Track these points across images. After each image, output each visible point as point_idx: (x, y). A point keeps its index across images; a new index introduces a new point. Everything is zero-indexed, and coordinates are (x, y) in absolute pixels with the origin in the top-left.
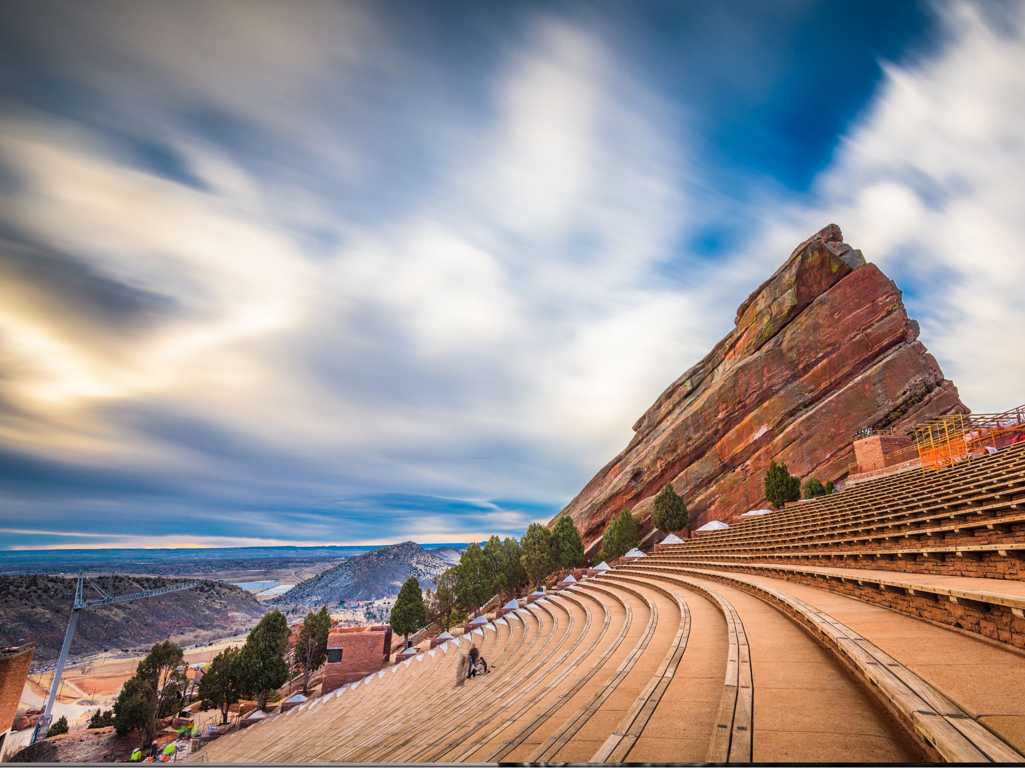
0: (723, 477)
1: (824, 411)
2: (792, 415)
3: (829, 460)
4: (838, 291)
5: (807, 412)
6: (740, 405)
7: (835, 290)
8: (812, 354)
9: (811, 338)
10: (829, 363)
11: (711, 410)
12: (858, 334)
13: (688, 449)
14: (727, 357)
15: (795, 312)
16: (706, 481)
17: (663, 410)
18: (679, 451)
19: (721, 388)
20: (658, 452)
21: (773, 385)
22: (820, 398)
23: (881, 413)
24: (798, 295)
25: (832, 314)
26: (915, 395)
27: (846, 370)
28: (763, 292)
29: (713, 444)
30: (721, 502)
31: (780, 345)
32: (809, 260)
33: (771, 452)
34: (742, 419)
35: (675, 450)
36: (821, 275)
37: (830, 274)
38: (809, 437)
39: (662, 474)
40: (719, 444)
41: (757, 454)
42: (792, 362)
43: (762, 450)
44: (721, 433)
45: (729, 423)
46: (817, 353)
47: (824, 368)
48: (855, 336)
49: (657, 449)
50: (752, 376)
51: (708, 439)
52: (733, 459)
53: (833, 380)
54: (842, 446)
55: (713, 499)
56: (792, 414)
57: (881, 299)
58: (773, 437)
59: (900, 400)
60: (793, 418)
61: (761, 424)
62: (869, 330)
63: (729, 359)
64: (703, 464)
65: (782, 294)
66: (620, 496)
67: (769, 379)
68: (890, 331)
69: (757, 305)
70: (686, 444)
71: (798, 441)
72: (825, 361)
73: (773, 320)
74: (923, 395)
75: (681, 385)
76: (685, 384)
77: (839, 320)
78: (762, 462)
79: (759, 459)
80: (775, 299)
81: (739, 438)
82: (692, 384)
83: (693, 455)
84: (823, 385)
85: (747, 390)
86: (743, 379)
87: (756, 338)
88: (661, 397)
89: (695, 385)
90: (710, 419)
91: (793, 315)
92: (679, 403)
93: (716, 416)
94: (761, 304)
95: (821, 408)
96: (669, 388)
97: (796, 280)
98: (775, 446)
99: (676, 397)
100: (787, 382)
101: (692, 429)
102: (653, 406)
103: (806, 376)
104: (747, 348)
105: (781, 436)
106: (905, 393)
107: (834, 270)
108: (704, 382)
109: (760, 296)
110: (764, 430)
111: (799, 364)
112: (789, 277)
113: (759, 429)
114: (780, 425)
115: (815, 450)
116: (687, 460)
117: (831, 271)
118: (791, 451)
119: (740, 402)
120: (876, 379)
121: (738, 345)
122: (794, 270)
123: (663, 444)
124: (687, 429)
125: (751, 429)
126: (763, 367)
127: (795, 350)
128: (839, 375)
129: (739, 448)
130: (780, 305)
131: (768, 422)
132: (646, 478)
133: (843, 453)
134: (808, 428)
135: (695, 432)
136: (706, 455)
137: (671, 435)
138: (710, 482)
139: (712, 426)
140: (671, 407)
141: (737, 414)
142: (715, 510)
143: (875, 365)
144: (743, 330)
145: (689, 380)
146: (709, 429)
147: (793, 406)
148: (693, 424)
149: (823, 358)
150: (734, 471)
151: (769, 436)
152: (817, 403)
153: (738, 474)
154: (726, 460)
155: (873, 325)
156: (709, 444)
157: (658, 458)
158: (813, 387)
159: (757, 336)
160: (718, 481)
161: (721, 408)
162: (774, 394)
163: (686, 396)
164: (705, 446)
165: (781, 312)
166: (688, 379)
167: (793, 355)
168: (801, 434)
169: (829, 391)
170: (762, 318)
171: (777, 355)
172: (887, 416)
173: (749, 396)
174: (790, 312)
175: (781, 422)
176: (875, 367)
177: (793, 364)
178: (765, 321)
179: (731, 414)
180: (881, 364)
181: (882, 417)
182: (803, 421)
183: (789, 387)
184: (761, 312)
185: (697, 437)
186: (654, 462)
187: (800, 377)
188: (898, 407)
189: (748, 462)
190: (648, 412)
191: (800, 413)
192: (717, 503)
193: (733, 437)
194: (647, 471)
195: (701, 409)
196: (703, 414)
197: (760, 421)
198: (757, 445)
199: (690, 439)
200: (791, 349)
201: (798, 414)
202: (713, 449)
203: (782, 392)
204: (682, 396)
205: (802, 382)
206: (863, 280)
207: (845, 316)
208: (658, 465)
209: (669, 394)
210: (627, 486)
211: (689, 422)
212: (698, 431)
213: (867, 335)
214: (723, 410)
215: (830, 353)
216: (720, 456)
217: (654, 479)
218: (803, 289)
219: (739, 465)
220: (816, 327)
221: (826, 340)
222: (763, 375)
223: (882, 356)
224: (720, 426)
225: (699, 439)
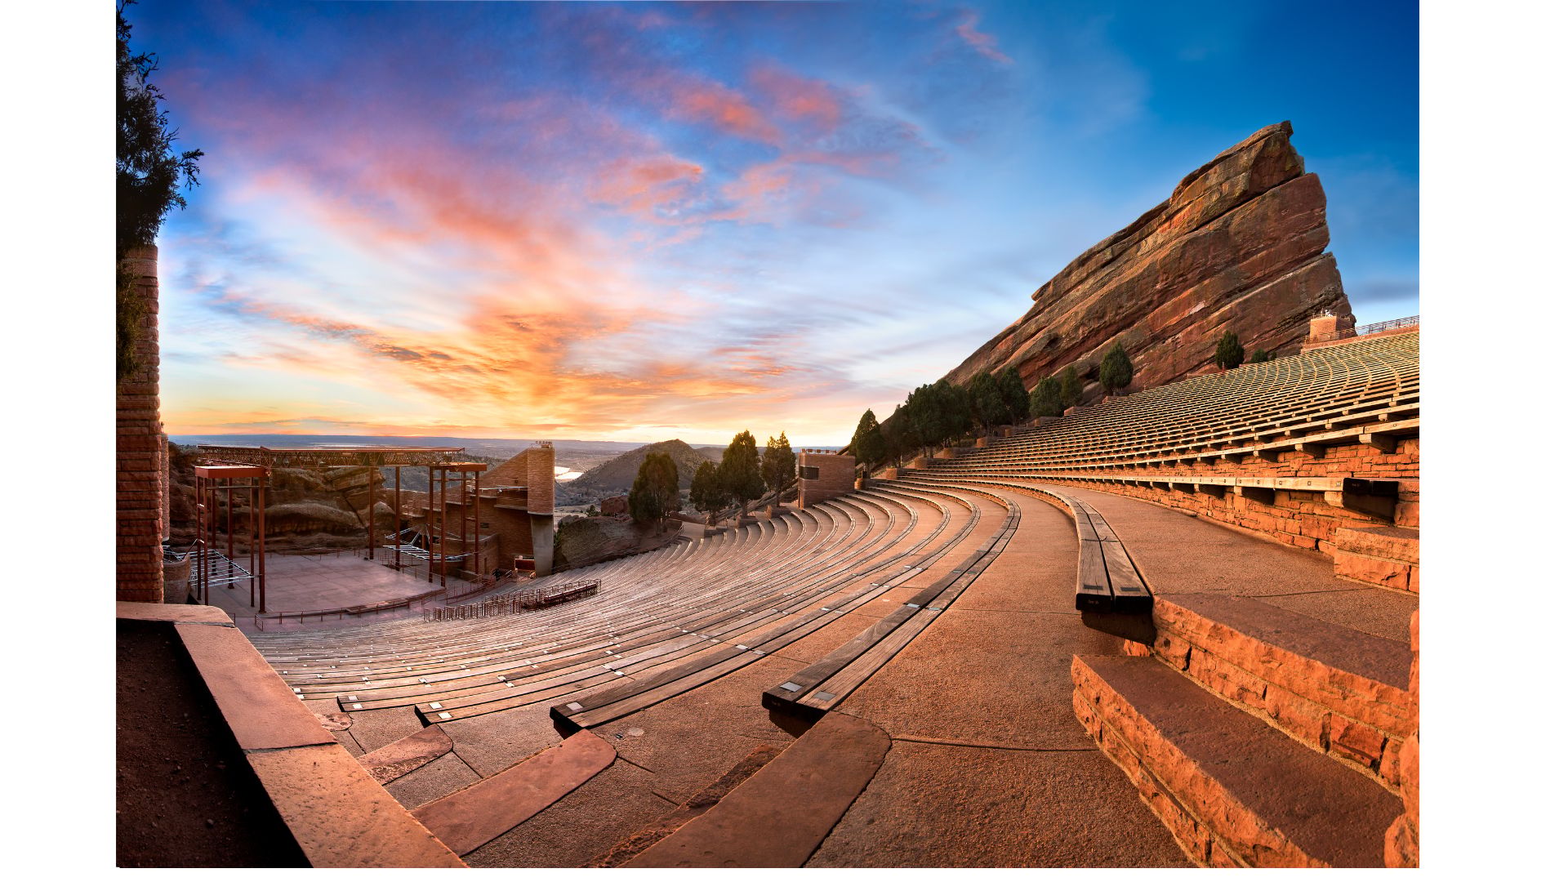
0: (1154, 347)
1: (1259, 297)
2: (1228, 297)
3: (1255, 340)
4: (1289, 190)
5: (1241, 296)
6: (1181, 279)
7: (1286, 187)
8: (1255, 244)
9: (1258, 227)
10: (1267, 255)
11: (1150, 279)
12: (1295, 236)
13: (1117, 318)
14: (1159, 230)
15: (1246, 197)
16: (1134, 350)
17: (1074, 278)
18: (1107, 319)
19: (1165, 258)
20: (1083, 318)
21: (1216, 265)
22: (1253, 286)
23: (1302, 308)
24: (1251, 180)
25: (1280, 210)
26: (1327, 299)
27: (1279, 265)
28: (1216, 167)
29: (1145, 314)
30: (1147, 370)
31: (1228, 226)
32: (1270, 149)
33: (1204, 327)
34: (1181, 293)
35: (1102, 317)
36: (1275, 167)
37: (1283, 170)
38: (1242, 318)
39: (1084, 341)
40: (1152, 315)
41: (1189, 328)
42: (1236, 246)
43: (1196, 325)
44: (1156, 303)
45: (1165, 295)
46: (1259, 243)
47: (1262, 259)
48: (1294, 236)
49: (1080, 315)
50: (1199, 251)
51: (1140, 309)
52: (1164, 331)
53: (1267, 272)
54: (1268, 329)
55: (1140, 367)
56: (1229, 295)
57: (1317, 210)
58: (1209, 314)
59: (1317, 301)
60: (1229, 299)
61: (1198, 300)
62: (1305, 235)
63: (1163, 231)
64: (1133, 333)
65: (1236, 175)
66: (1033, 362)
67: (1214, 258)
68: (1318, 241)
69: (1208, 179)
70: (1116, 311)
71: (1233, 319)
72: (1264, 253)
73: (1222, 200)
74: (1333, 301)
75: (1099, 252)
76: (1105, 251)
77: (1284, 217)
78: (1193, 336)
79: (1191, 332)
80: (1228, 179)
81: (1175, 310)
82: (1112, 252)
83: (1121, 324)
84: (1257, 275)
85: (1192, 264)
86: (1191, 252)
87: (1201, 215)
88: (1072, 263)
89: (1116, 254)
90: (1147, 288)
91: (1242, 199)
92: (1094, 272)
93: (1153, 286)
94: (1213, 178)
95: (1257, 294)
96: (1084, 254)
97: (1253, 165)
98: (1209, 323)
99: (1091, 265)
100: (1228, 264)
101: (1125, 297)
102: (1062, 272)
103: (1245, 263)
104: (1188, 223)
105: (1217, 314)
106: (1321, 296)
107: (1287, 168)
108: (1127, 253)
109: (1212, 170)
110: (1201, 306)
111: (1241, 249)
112: (1245, 159)
113: (1197, 304)
114: (1217, 304)
115: (1245, 330)
116: (1114, 327)
117: (1284, 168)
118: (1224, 328)
119: (1181, 275)
120: (1303, 279)
121: (1175, 218)
122: (1253, 154)
123: (1089, 310)
124: (1119, 296)
125: (1189, 303)
126: (1211, 244)
127: (1241, 235)
128: (1273, 268)
129: (1174, 320)
130: (1233, 186)
131: (1206, 299)
132: (1064, 344)
133: (1267, 335)
134: (1244, 310)
135: (1128, 300)
136: (1135, 325)
137: (1100, 301)
138: (1138, 350)
139: (1147, 296)
140: (1085, 275)
141: (1175, 287)
142: (1140, 378)
143: (1303, 267)
144: (1186, 203)
145: (1109, 249)
146: (1143, 299)
147: (1231, 289)
148: (1127, 292)
149: (1263, 249)
150: (1164, 343)
151: (1205, 313)
152: (1250, 290)
153: (1168, 345)
154: (1158, 330)
155: (1307, 231)
156: (1140, 313)
157: (1083, 324)
158: (1249, 274)
159: (1202, 213)
160: (1147, 350)
161: (1160, 278)
162: (1215, 273)
163: (1103, 266)
164: (1136, 316)
165: (1232, 193)
166: (1107, 247)
167: (1238, 239)
168: (1236, 314)
169: (1262, 281)
170: (1210, 195)
171: (1222, 235)
172: (1305, 312)
173: (1192, 271)
174: (1241, 195)
175: (1218, 301)
176: (1304, 269)
177: (1236, 249)
178: (1214, 198)
179: (1169, 286)
180: (1309, 267)
181: (1302, 311)
182: (1240, 303)
183: (1229, 270)
184: (1210, 188)
185: (1129, 306)
186: (1077, 328)
187: (1239, 263)
188: (1314, 306)
189: (1179, 335)
190: (1055, 279)
191: (1236, 296)
192: (1143, 370)
193: (1169, 309)
194: (1066, 337)
195: (1138, 276)
196: (1140, 282)
197: (1198, 297)
198: (1192, 320)
199: (1121, 307)
200: (1237, 233)
201: (1233, 297)
202: (1144, 320)
203: (1223, 273)
204: (1099, 265)
205: (1241, 268)
206: (1309, 186)
207: (1290, 215)
208: (1081, 331)
209: (1082, 261)
210: (1042, 352)
211: (1123, 289)
212: (1131, 300)
213: (1302, 239)
214: (1162, 281)
215: (1270, 246)
216: (1151, 327)
217: (1073, 346)
218: (1256, 176)
219: (1170, 337)
220: (1264, 218)
221: (1270, 232)
222: (1209, 252)
223: (1309, 261)
224: (1156, 297)
225: (1131, 307)
